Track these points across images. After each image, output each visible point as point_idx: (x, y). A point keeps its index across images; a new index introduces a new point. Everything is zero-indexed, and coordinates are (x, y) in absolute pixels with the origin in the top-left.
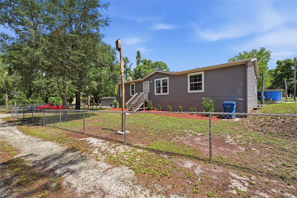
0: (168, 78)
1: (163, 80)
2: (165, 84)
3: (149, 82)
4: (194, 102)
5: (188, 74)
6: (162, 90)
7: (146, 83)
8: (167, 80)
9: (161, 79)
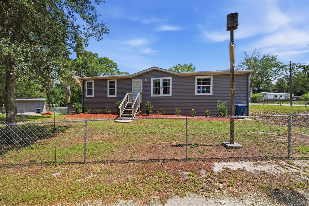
0: (170, 78)
1: (163, 80)
2: (166, 84)
3: (142, 80)
4: (202, 105)
5: (196, 76)
6: (161, 91)
7: (137, 81)
8: (169, 80)
9: (161, 79)
